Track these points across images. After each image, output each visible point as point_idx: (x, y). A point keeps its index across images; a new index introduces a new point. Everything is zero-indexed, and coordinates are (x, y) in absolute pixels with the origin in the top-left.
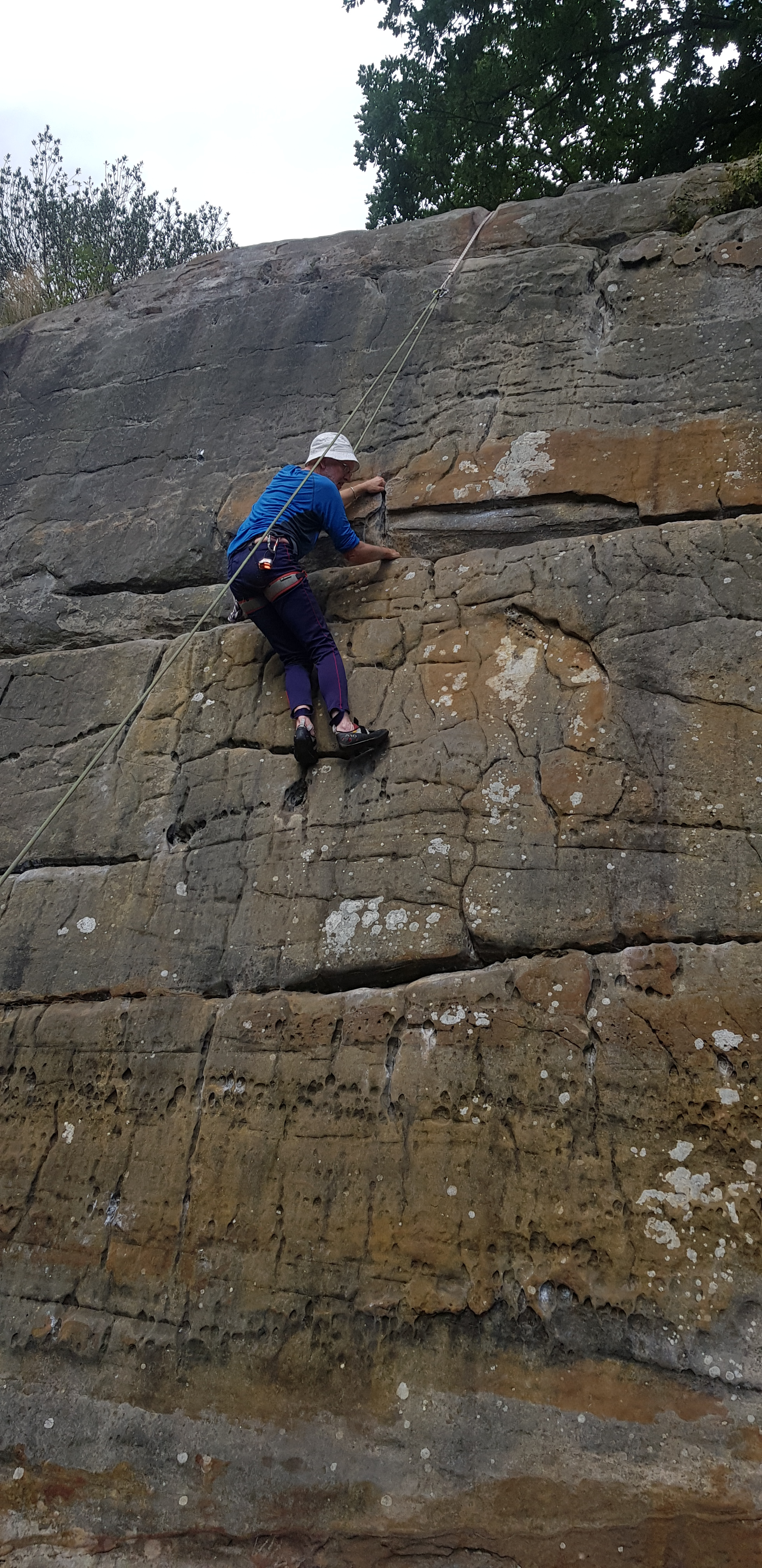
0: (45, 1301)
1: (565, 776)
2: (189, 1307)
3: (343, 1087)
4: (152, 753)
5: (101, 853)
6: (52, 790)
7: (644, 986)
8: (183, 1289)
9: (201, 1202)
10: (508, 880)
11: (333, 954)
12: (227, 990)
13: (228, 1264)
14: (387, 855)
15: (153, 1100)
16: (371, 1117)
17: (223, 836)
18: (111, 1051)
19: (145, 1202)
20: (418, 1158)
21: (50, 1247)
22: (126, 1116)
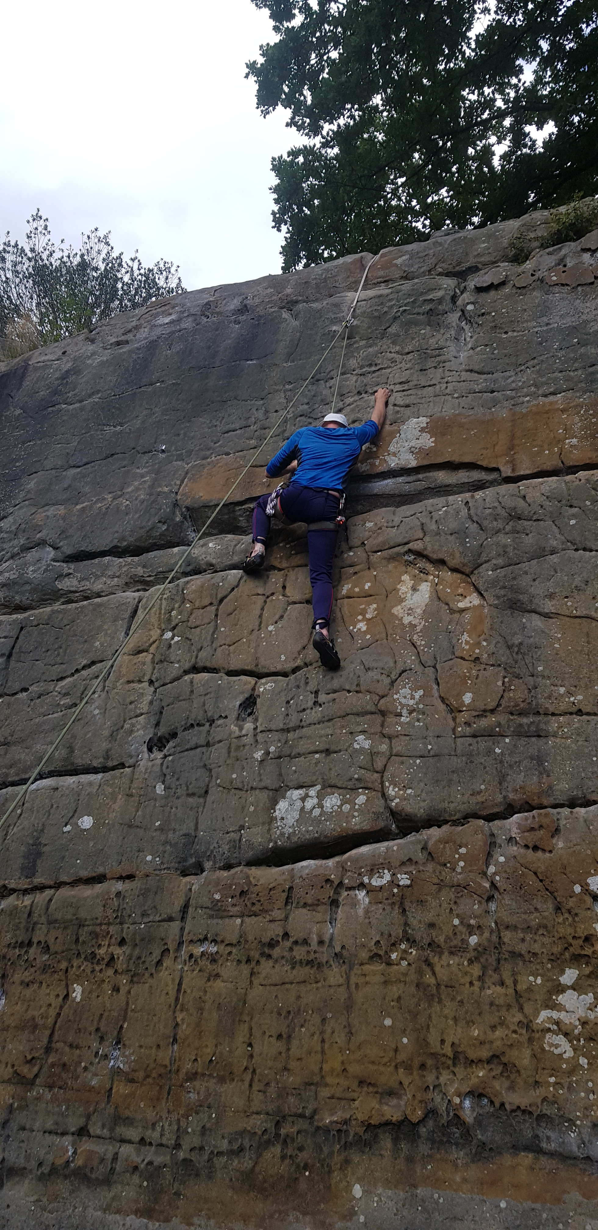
0: (63, 1134)
1: (457, 681)
2: (180, 1133)
3: (296, 943)
4: (133, 682)
5: (95, 764)
6: (56, 715)
7: (531, 845)
8: (174, 1117)
9: (186, 1044)
10: (418, 766)
11: (282, 834)
12: (199, 869)
13: (210, 1094)
14: (321, 752)
15: (144, 962)
16: (320, 965)
17: (192, 744)
18: (109, 924)
19: (141, 1047)
20: (359, 997)
21: (66, 1089)
22: (123, 977)
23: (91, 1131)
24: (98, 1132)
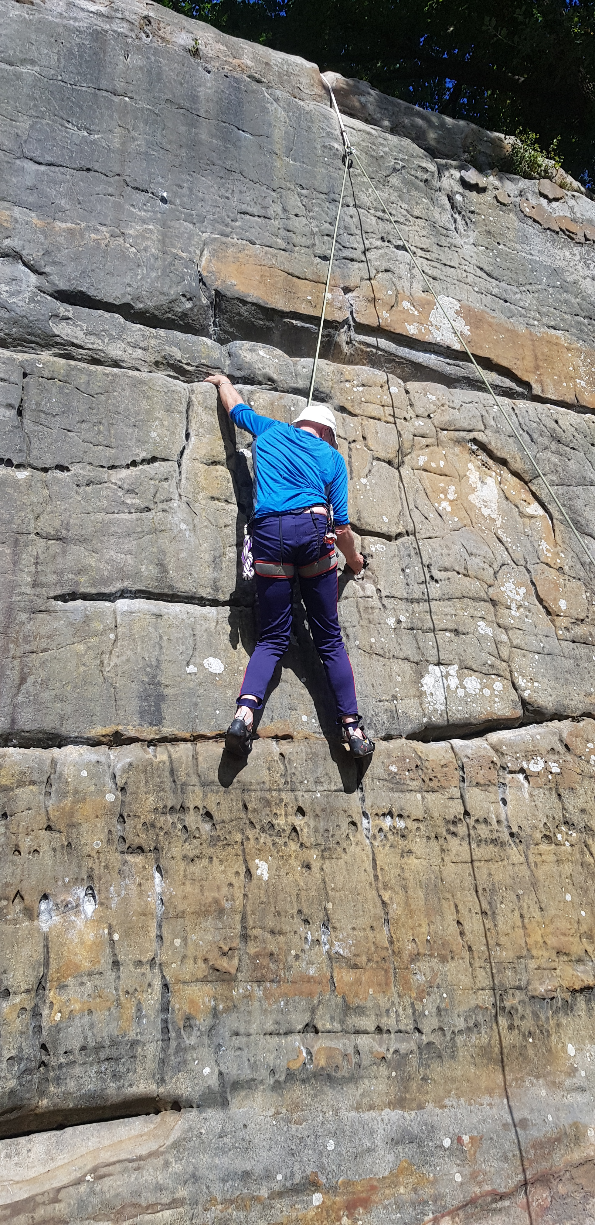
0: (289, 1033)
1: (551, 586)
2: (417, 1016)
3: (477, 821)
4: (218, 499)
6: (124, 516)
8: (407, 1001)
9: (400, 924)
10: (539, 662)
11: (435, 710)
13: (436, 975)
14: (450, 631)
15: (333, 835)
16: (503, 844)
18: (279, 790)
19: (354, 929)
20: (540, 873)
21: (279, 982)
22: (312, 851)
23: (319, 1026)
24: (328, 1026)
